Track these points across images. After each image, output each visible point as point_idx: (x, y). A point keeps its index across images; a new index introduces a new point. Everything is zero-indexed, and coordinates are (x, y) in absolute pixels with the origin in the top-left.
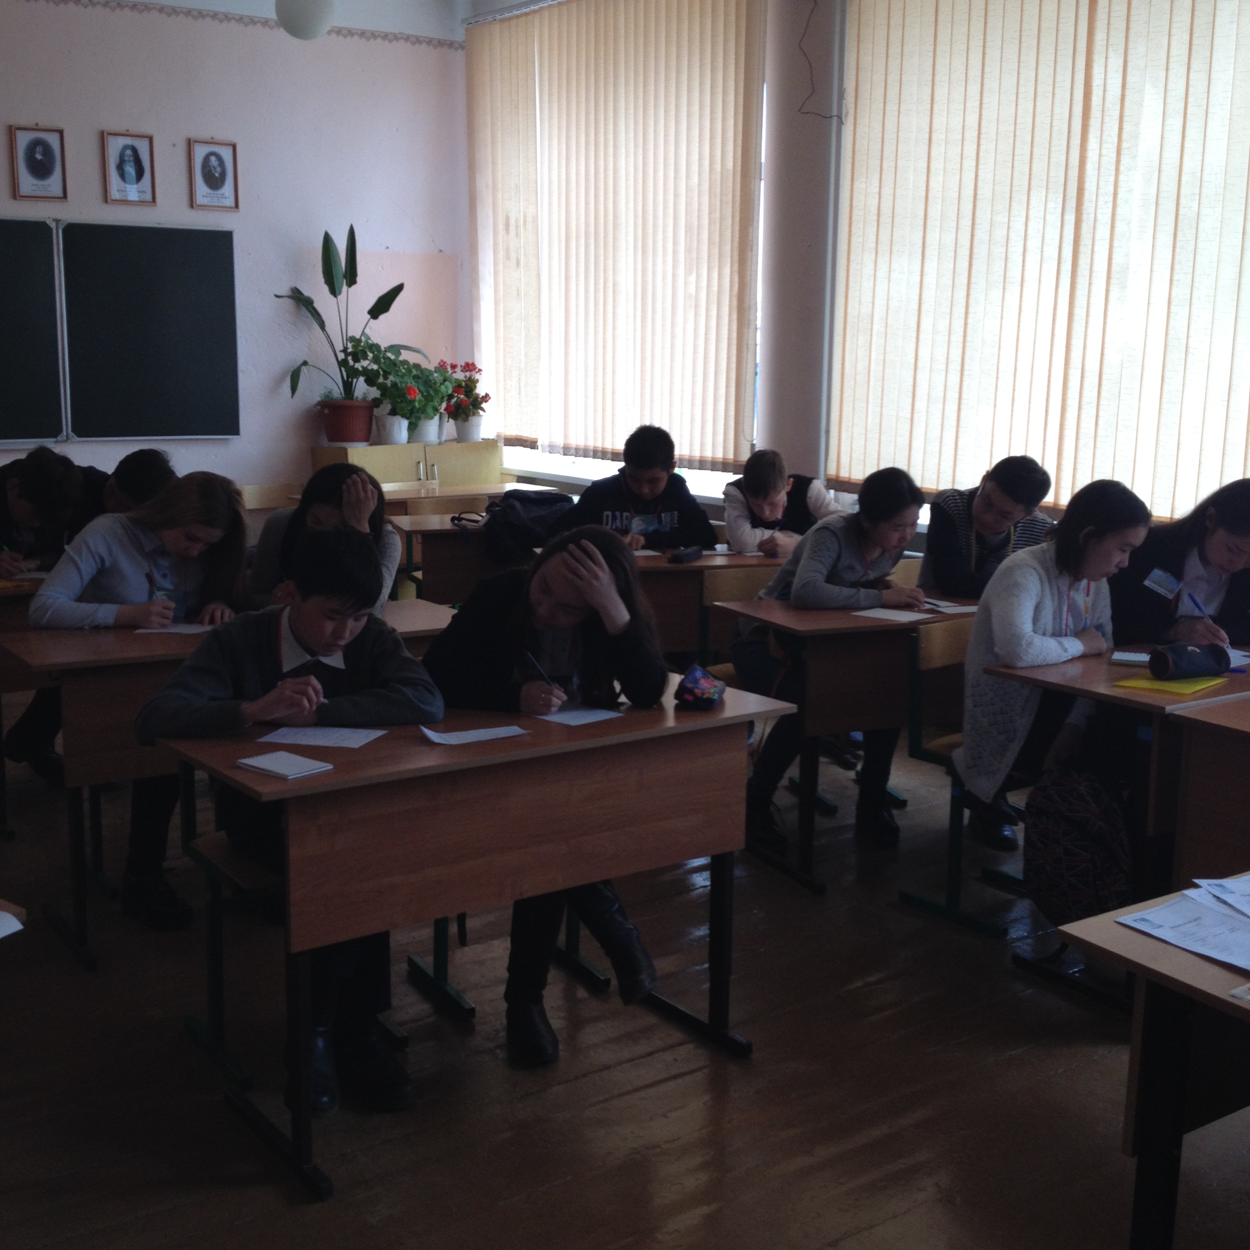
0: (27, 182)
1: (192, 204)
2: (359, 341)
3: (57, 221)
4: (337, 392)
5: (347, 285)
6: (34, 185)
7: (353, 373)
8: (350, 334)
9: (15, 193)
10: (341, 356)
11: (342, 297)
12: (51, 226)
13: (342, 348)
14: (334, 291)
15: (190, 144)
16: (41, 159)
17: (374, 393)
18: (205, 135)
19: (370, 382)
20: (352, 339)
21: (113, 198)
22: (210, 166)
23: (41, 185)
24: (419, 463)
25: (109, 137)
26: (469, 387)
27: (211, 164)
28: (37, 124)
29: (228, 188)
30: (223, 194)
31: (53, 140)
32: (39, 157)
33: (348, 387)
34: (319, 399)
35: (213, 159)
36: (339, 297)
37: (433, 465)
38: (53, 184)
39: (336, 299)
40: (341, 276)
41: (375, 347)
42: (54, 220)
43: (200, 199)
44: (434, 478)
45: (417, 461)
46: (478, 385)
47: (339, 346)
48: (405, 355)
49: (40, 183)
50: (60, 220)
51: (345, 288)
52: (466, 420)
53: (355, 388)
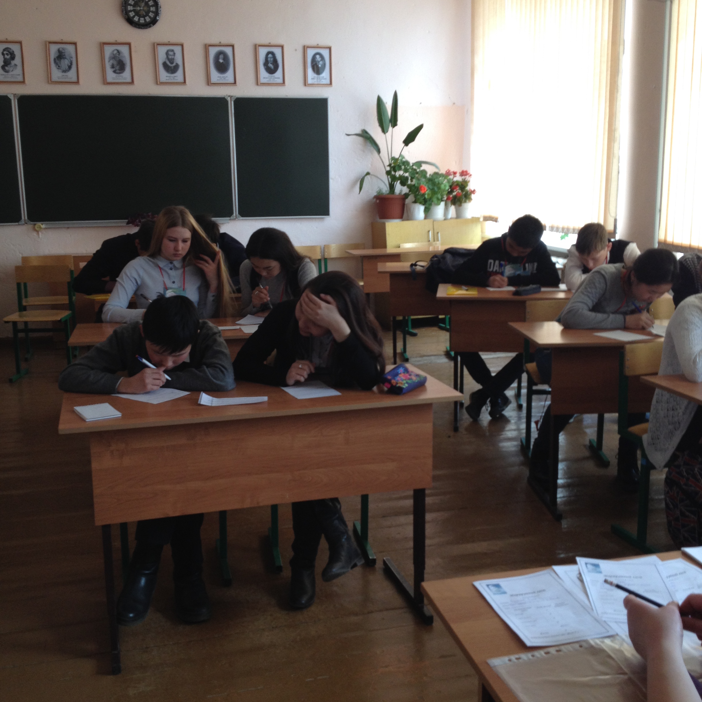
0: (215, 76)
1: (305, 83)
2: (397, 159)
3: (231, 97)
4: (385, 189)
5: (392, 126)
6: (218, 77)
7: (394, 178)
8: (393, 156)
9: (209, 82)
10: (388, 169)
11: (389, 134)
12: (227, 100)
13: (388, 164)
14: (384, 131)
15: (305, 48)
16: (223, 62)
17: (405, 190)
18: (313, 43)
19: (403, 184)
20: (393, 158)
21: (261, 82)
22: (316, 61)
23: (223, 77)
24: (429, 231)
25: (260, 47)
26: (463, 185)
27: (317, 60)
28: (220, 42)
29: (325, 74)
30: (323, 77)
31: (228, 51)
32: (221, 61)
33: (392, 187)
34: (375, 194)
35: (318, 56)
36: (387, 134)
37: (438, 233)
38: (229, 76)
39: (384, 135)
40: (388, 121)
41: (407, 163)
42: (229, 96)
43: (310, 81)
44: (438, 240)
45: (428, 230)
46: (469, 184)
47: (387, 163)
48: (424, 167)
49: (222, 75)
50: (232, 96)
51: (390, 128)
52: (460, 205)
53: (395, 187)
